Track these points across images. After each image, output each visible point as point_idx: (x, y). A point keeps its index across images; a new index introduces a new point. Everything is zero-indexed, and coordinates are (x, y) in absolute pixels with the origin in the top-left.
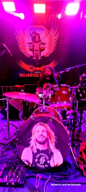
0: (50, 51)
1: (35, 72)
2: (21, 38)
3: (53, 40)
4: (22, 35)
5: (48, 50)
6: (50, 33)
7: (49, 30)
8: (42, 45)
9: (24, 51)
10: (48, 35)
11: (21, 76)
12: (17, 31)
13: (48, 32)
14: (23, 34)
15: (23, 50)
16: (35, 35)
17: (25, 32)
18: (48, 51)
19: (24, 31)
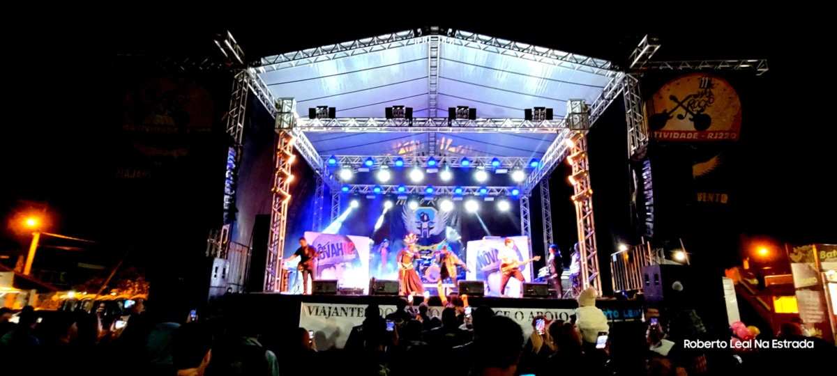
1: (423, 252)
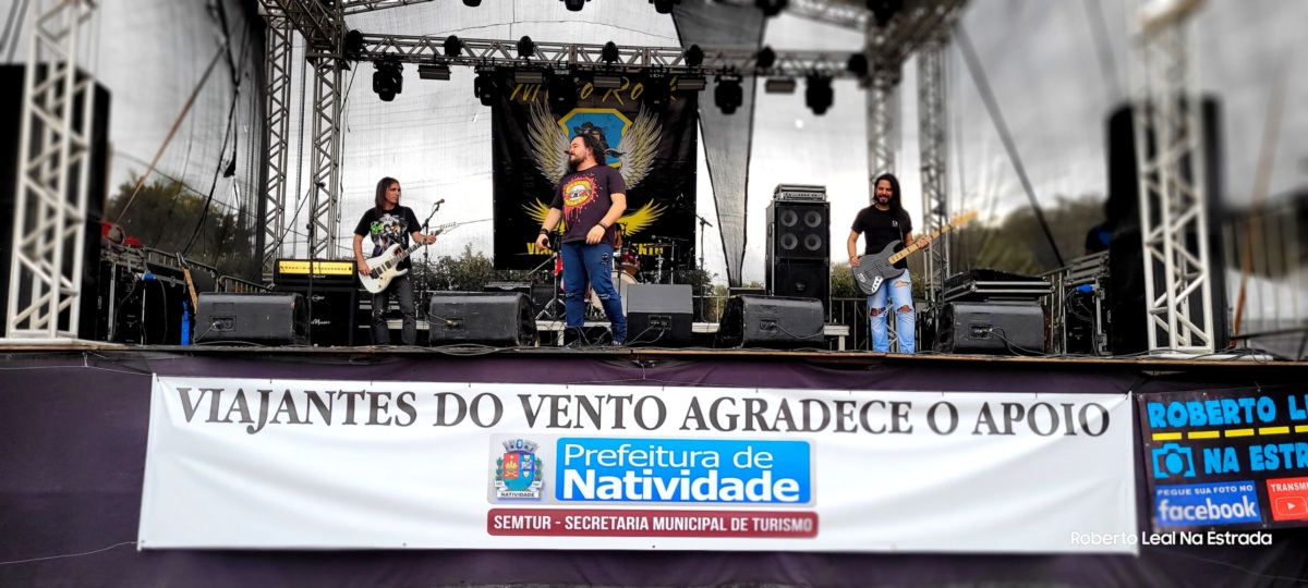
0: (636, 174)
2: (546, 137)
3: (646, 143)
4: (550, 131)
5: (632, 171)
6: (637, 126)
7: (632, 119)
8: (610, 156)
9: (554, 174)
10: (631, 132)
11: (531, 253)
12: (535, 120)
13: (629, 123)
14: (553, 127)
15: (550, 170)
16: (590, 132)
17: (562, 122)
18: (629, 175)
19: (557, 121)
